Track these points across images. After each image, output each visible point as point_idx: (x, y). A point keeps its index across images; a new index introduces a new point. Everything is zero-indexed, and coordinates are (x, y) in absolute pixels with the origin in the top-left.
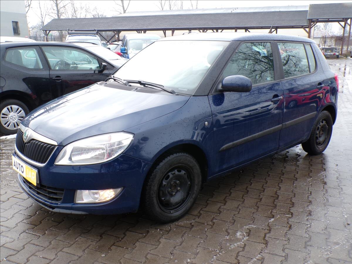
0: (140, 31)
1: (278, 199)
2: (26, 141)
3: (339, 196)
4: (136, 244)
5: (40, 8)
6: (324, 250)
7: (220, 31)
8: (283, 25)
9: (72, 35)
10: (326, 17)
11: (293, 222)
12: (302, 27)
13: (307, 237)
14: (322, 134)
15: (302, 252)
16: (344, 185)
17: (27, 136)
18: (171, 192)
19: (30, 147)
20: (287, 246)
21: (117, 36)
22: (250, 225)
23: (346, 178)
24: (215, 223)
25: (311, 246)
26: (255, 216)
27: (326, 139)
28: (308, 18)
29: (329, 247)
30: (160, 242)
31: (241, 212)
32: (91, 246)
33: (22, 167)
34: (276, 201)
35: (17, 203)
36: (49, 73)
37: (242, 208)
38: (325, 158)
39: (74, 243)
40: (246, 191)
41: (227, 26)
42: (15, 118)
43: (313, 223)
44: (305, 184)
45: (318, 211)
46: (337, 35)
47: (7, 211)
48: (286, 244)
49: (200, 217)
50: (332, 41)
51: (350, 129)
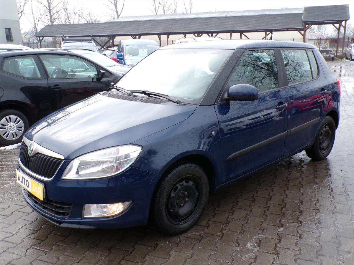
0: (135, 36)
1: (285, 207)
2: (31, 154)
3: (346, 203)
4: (146, 258)
5: (33, 14)
6: (336, 260)
7: (214, 35)
8: (278, 28)
9: (67, 42)
10: (321, 19)
11: (303, 230)
12: (297, 30)
13: (318, 247)
14: (325, 139)
15: (314, 262)
16: (351, 192)
17: (32, 150)
18: (179, 203)
19: (36, 161)
20: (299, 256)
21: (112, 42)
22: (260, 236)
23: (352, 184)
24: (224, 233)
25: (322, 255)
26: (263, 225)
27: (329, 144)
28: (304, 21)
29: (341, 256)
30: (170, 256)
31: (249, 222)
32: (101, 261)
33: (27, 182)
34: (284, 209)
35: (21, 217)
36: (47, 82)
37: (251, 217)
38: (329, 163)
39: (83, 258)
40: (253, 199)
41: (222, 30)
42: (14, 128)
43: (323, 232)
44: (311, 191)
45: (326, 218)
46: (331, 37)
47: (11, 226)
48: (298, 254)
49: (209, 228)
50: (327, 43)
51: (351, 133)
